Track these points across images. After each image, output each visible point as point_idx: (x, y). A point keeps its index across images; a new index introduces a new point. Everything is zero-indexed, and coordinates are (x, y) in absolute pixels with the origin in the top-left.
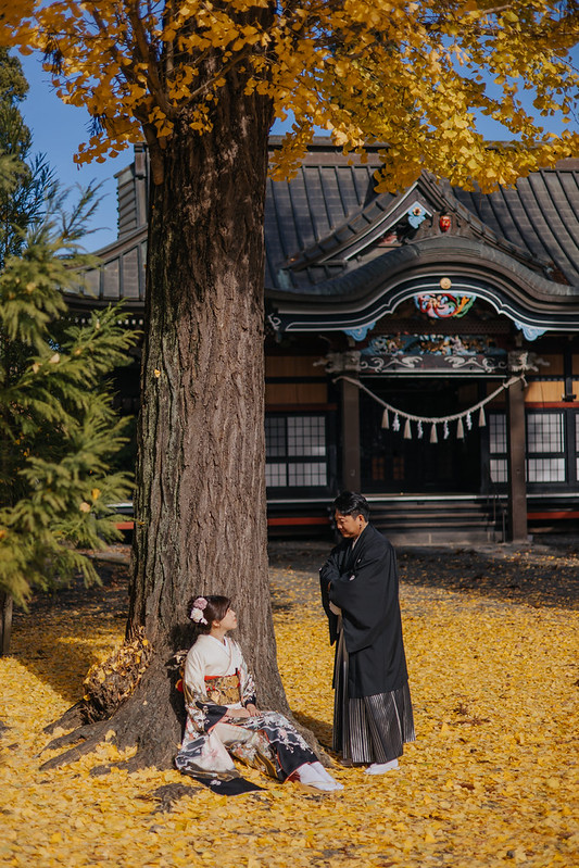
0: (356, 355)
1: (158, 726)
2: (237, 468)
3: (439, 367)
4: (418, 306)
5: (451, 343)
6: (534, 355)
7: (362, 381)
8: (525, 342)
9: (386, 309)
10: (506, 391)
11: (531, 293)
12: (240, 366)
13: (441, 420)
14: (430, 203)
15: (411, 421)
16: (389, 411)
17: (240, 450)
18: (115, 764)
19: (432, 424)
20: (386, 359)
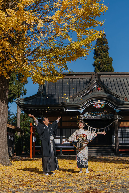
0: (82, 116)
3: (100, 118)
4: (93, 106)
5: (102, 113)
8: (117, 113)
9: (87, 106)
10: (114, 123)
13: (100, 129)
15: (94, 129)
16: (89, 127)
19: (98, 130)
20: (88, 116)
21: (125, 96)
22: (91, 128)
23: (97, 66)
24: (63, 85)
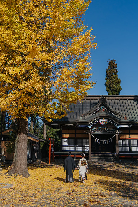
0: (90, 130)
3: (104, 132)
4: (99, 123)
8: (117, 128)
9: (94, 123)
13: (105, 141)
20: (96, 131)
21: (125, 115)
22: (98, 140)
23: (108, 86)
24: (78, 105)
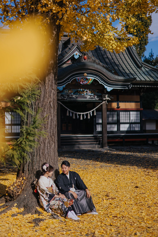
0: (60, 94)
1: (30, 202)
2: (51, 128)
3: (83, 98)
4: (78, 81)
5: (86, 91)
6: (109, 95)
7: (61, 102)
8: (107, 91)
9: (68, 81)
10: (102, 105)
11: (109, 78)
12: (52, 100)
13: (84, 113)
14: (80, 52)
15: (75, 114)
16: (69, 111)
17: (51, 123)
18: (19, 213)
19: (81, 114)
20: (68, 96)
22: (72, 112)
